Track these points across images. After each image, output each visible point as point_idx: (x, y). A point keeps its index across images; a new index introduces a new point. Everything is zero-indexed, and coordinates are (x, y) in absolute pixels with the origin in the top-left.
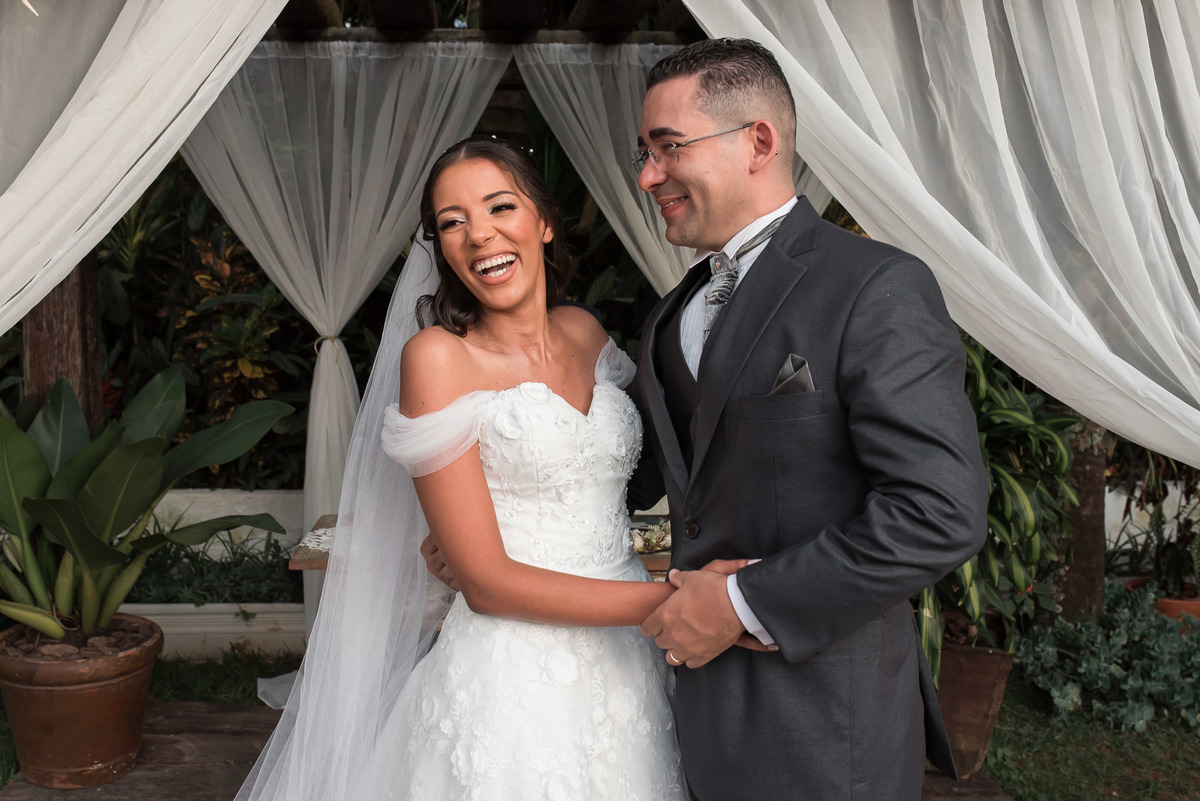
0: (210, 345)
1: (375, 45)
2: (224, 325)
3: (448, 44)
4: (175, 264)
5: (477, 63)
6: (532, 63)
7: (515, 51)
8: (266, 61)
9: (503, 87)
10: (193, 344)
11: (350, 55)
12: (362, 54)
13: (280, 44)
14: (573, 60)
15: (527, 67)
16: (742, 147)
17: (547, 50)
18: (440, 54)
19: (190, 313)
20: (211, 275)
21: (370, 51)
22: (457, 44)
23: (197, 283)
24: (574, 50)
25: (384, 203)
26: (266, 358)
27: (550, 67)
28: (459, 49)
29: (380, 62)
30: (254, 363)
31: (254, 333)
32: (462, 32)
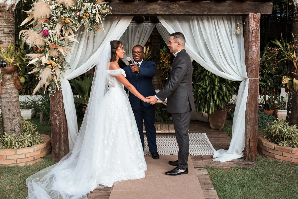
3: (146, 23)
5: (150, 26)
7: (156, 24)
9: (154, 29)
12: (133, 25)
15: (157, 27)
16: (177, 44)
17: (161, 24)
18: (145, 25)
22: (147, 23)
29: (136, 26)
32: (148, 22)
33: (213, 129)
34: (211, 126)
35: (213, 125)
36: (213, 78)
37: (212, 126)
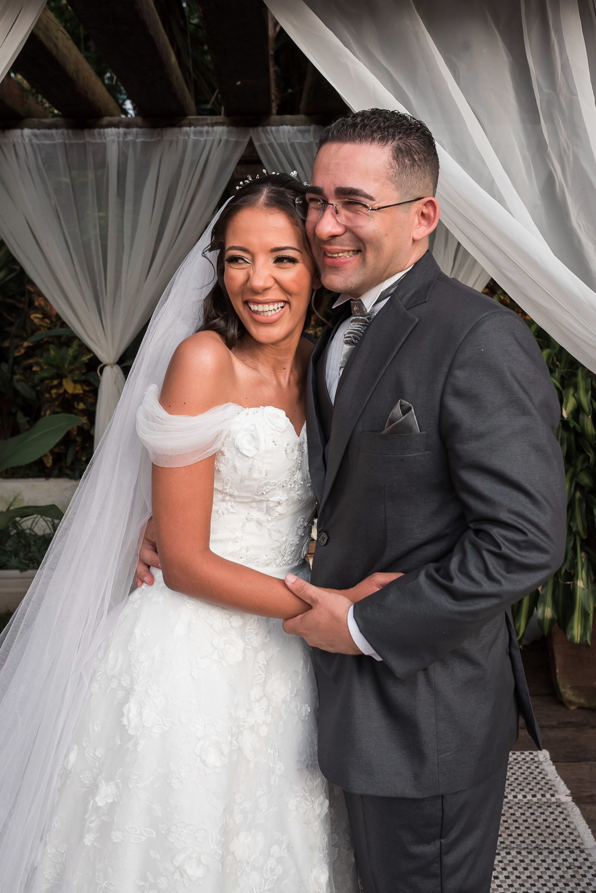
0: (42, 369)
1: (141, 131)
2: (52, 353)
3: (199, 128)
4: (21, 306)
5: (222, 143)
6: (265, 142)
7: (252, 133)
8: (54, 146)
9: (242, 162)
10: (31, 367)
11: (121, 139)
12: (130, 138)
13: (65, 131)
14: (299, 139)
15: (262, 146)
17: (278, 131)
18: (192, 136)
19: (26, 344)
20: (43, 314)
21: (137, 136)
22: (205, 128)
23: (32, 321)
24: (299, 131)
25: (150, 257)
26: (83, 378)
27: (281, 145)
28: (207, 132)
29: (145, 144)
30: (75, 382)
31: (75, 358)
32: (210, 119)
33: (573, 708)
34: (562, 690)
35: (574, 688)
36: (583, 429)
37: (568, 693)
